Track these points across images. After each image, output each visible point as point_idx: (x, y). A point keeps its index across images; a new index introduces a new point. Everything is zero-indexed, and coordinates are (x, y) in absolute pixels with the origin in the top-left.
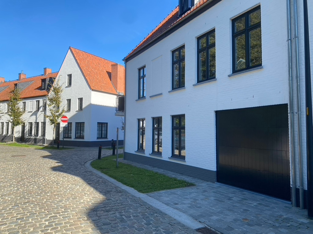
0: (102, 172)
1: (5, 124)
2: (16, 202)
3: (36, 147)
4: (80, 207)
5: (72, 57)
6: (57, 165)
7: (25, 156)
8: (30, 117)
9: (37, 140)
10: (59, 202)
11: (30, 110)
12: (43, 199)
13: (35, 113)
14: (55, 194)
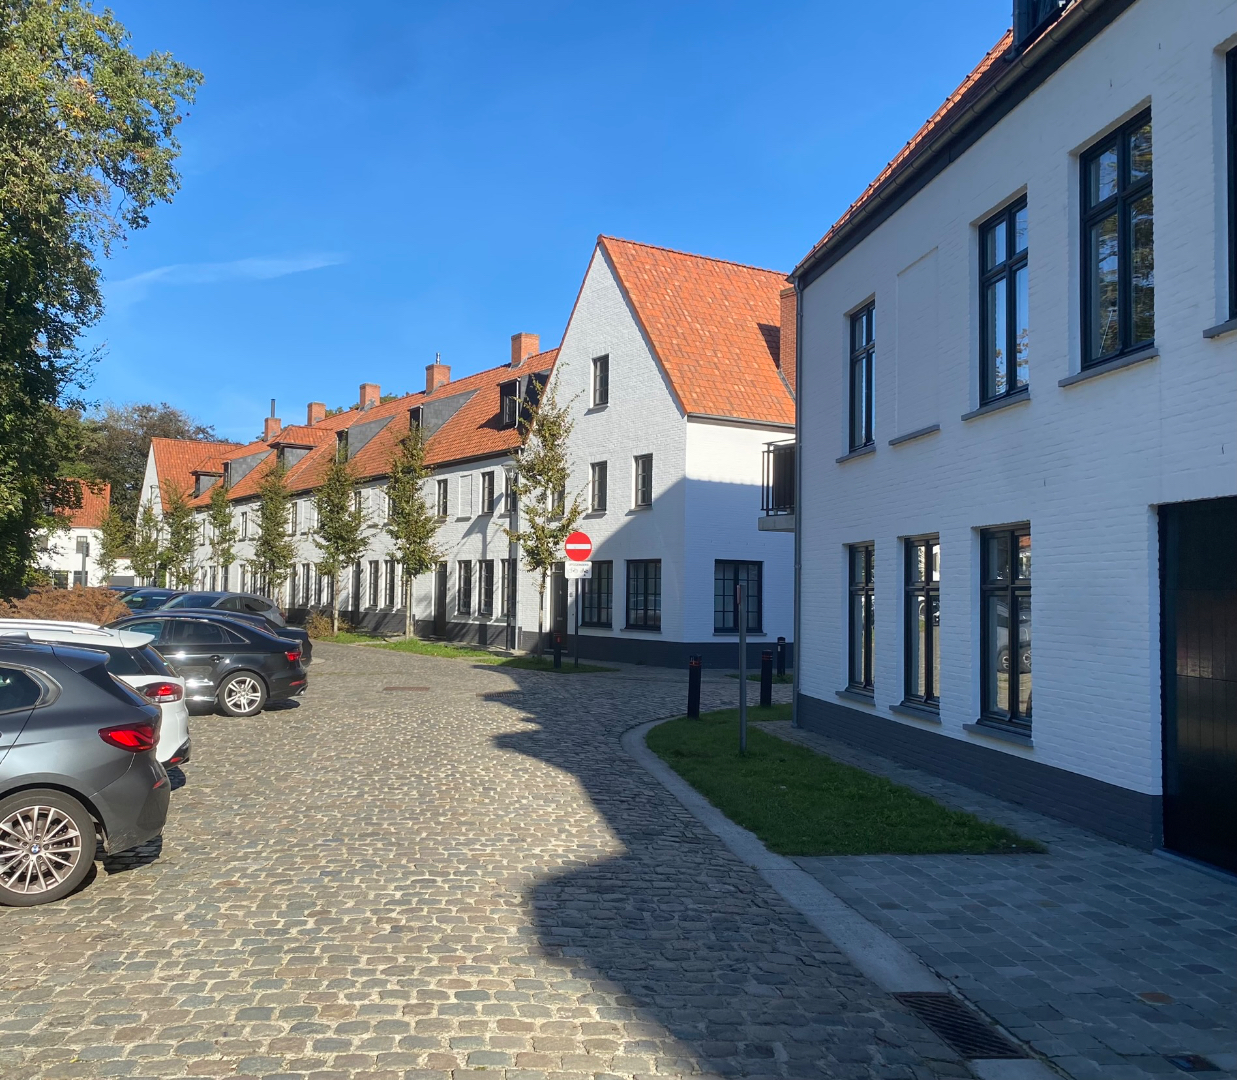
0: (672, 767)
1: (383, 568)
2: (338, 831)
3: (480, 661)
4: (520, 866)
5: (611, 281)
6: (521, 727)
7: (427, 689)
8: (463, 538)
9: (490, 633)
10: (461, 844)
11: (462, 510)
12: (418, 832)
13: (480, 525)
14: (463, 819)
